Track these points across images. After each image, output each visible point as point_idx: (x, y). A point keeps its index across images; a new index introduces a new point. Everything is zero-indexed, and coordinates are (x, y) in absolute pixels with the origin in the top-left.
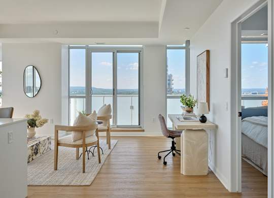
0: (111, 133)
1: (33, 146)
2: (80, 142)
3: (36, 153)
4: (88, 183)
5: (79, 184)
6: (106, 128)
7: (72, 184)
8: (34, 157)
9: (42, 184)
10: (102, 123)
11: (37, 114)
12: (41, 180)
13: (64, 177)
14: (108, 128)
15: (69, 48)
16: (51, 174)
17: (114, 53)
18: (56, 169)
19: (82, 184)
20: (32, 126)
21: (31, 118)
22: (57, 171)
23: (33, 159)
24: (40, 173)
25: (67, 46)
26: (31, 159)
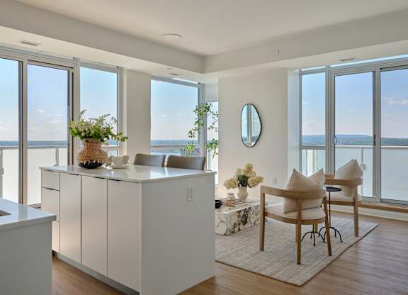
0: (359, 208)
1: (239, 212)
2: (293, 215)
3: (245, 222)
4: (299, 283)
5: (285, 279)
6: (350, 199)
7: (275, 277)
8: (242, 227)
9: (237, 266)
10: (341, 190)
11: (249, 168)
12: (239, 259)
13: (267, 263)
14: (354, 199)
15: (301, 74)
16: (254, 255)
17: (374, 72)
18: (262, 249)
19: (288, 281)
20: (243, 186)
21: (242, 173)
22: (263, 253)
23: (239, 229)
24: (241, 249)
25: (298, 71)
26: (236, 229)
